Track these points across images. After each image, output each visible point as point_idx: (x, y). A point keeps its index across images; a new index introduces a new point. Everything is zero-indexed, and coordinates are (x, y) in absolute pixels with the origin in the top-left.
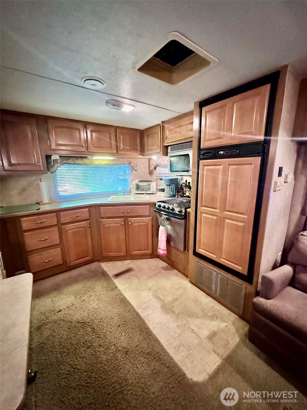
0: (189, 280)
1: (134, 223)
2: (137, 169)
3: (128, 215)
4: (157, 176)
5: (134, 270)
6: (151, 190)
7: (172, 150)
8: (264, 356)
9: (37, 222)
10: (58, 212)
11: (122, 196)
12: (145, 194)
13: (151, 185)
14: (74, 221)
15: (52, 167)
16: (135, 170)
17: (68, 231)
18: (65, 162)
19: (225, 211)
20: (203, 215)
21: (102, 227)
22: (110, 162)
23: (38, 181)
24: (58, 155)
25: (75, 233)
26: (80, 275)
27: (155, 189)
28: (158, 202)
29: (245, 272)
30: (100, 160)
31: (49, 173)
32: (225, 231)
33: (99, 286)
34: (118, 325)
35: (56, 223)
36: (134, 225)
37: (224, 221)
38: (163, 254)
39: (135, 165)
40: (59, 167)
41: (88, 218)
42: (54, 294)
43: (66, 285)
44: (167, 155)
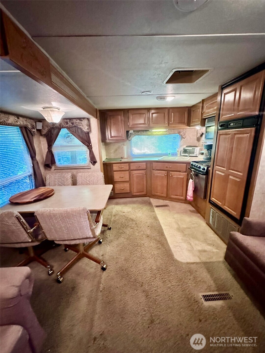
0: (206, 222)
1: (173, 175)
2: (185, 137)
3: (170, 170)
4: (203, 142)
5: (169, 207)
6: (195, 153)
7: (208, 122)
8: (233, 272)
9: (120, 167)
10: (129, 163)
11: (171, 157)
12: (188, 156)
13: (195, 149)
14: (138, 169)
15: (130, 137)
16: (183, 138)
17: (134, 175)
18: (136, 134)
19: (230, 170)
20: (217, 172)
21: (153, 175)
22: (164, 133)
23: (123, 146)
24: (132, 131)
25: (137, 177)
26: (137, 201)
27: (198, 153)
28: (192, 162)
29: (238, 217)
30: (157, 131)
31: (128, 141)
32: (229, 185)
33: (145, 208)
34: (148, 226)
35: (128, 169)
36: (174, 177)
37: (229, 177)
38: (190, 199)
39: (184, 134)
40: (133, 137)
41: (145, 169)
42: (123, 205)
43: (129, 203)
44: (205, 126)
